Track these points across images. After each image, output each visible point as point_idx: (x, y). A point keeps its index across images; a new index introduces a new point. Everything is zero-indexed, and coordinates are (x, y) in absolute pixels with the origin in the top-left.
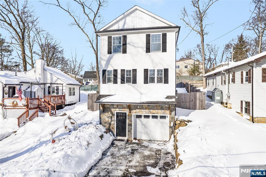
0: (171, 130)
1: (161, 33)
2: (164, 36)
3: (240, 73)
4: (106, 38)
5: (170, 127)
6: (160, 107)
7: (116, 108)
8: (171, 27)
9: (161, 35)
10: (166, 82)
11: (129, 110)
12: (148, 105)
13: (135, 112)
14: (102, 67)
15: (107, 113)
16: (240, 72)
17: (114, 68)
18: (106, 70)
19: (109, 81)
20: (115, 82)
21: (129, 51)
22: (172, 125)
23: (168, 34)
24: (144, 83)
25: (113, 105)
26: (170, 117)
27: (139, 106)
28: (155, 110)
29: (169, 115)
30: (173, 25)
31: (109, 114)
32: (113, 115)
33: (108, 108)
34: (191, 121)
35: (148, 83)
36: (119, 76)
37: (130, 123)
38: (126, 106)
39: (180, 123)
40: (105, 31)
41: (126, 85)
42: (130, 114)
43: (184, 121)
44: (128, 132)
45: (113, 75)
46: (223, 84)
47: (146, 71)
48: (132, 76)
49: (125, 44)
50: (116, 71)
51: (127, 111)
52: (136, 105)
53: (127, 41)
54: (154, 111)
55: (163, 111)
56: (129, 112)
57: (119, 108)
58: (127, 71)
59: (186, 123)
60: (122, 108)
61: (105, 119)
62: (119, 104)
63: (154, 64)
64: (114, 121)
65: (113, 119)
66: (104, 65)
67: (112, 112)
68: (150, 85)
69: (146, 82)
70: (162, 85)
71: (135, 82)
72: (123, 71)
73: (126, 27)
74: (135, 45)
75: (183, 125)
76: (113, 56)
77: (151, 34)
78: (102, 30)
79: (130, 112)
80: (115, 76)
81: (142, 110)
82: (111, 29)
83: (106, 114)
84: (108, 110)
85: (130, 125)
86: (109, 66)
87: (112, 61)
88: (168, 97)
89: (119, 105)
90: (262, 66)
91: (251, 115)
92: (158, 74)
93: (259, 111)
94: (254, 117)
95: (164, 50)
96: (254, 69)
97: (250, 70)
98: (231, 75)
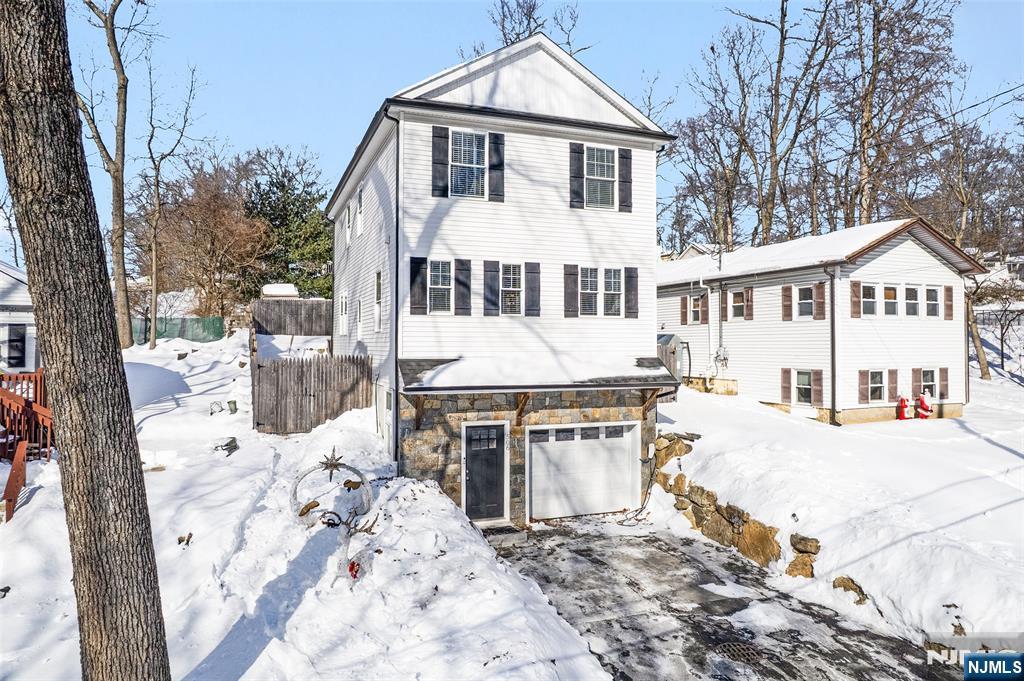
0: (647, 471)
1: (615, 148)
2: (625, 157)
4: (425, 131)
5: (644, 462)
6: (615, 397)
7: (465, 411)
8: (644, 132)
9: (613, 152)
10: (632, 311)
11: (517, 414)
12: (578, 392)
13: (535, 420)
14: (408, 246)
15: (429, 432)
17: (457, 252)
18: (423, 261)
19: (440, 302)
20: (464, 308)
21: (512, 195)
22: (651, 455)
23: (636, 153)
24: (566, 316)
25: (454, 398)
26: (643, 429)
27: (548, 399)
28: (598, 409)
29: (639, 423)
30: (654, 128)
31: (439, 436)
32: (454, 436)
33: (436, 410)
34: (699, 437)
35: (577, 316)
36: (477, 284)
37: (518, 461)
38: (502, 401)
39: (668, 443)
40: (422, 103)
41: (502, 320)
42: (518, 428)
43: (681, 437)
44: (512, 497)
45: (453, 282)
46: (689, 322)
47: (570, 272)
48: (523, 289)
49: (498, 166)
50: (464, 266)
51: (506, 419)
52: (538, 394)
53: (506, 157)
54: (598, 412)
55: (624, 409)
56: (514, 422)
57: (479, 411)
58: (507, 268)
59: (686, 442)
60: (491, 409)
61: (421, 459)
62: (479, 395)
63: (597, 250)
64: (458, 461)
65: (453, 454)
66: (417, 240)
67: (451, 428)
68: (583, 320)
69: (570, 311)
70: (620, 322)
71: (533, 309)
72: (491, 267)
73: (499, 102)
74: (535, 176)
75: (680, 449)
76: (451, 206)
77: (586, 145)
78: (411, 96)
79: (519, 424)
80: (464, 285)
81: (560, 412)
82: (444, 98)
83: (428, 434)
84: (436, 419)
85: (518, 470)
86: (434, 246)
87: (447, 225)
89: (479, 398)
90: (851, 275)
91: (827, 403)
92: (608, 286)
93: (848, 395)
94: (838, 409)
95: (626, 205)
96: (837, 281)
97: (821, 285)
98: (730, 296)
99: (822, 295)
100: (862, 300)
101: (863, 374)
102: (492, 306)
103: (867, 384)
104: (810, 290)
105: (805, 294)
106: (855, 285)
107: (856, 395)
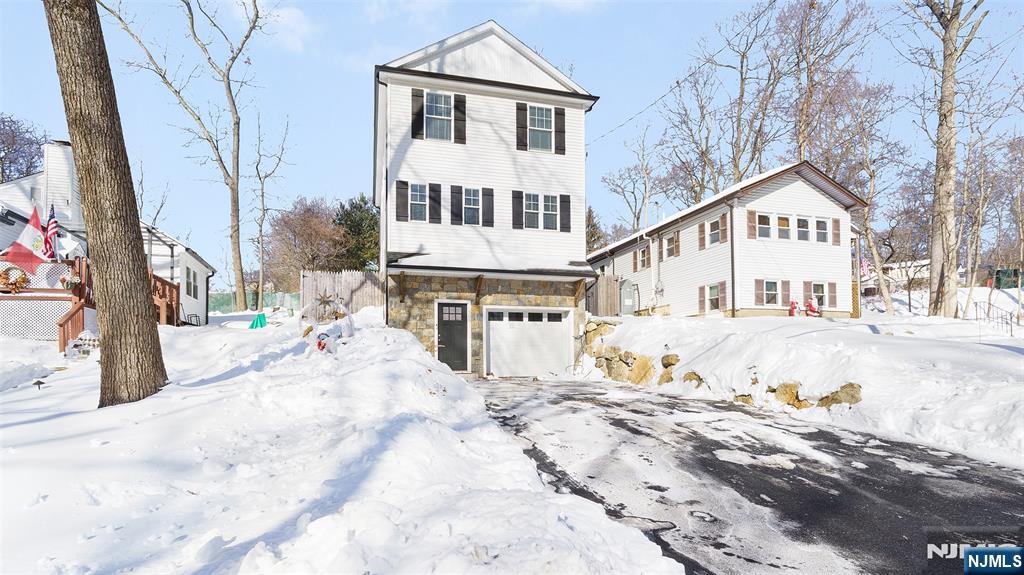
0: (579, 345)
1: (552, 107)
2: (560, 114)
3: (696, 228)
4: (406, 91)
5: (576, 338)
7: (437, 291)
8: (575, 95)
9: (550, 110)
10: (566, 227)
11: (477, 296)
12: (523, 283)
13: (489, 303)
16: (697, 226)
17: (431, 179)
18: (406, 183)
19: (418, 215)
20: (436, 218)
21: (472, 139)
22: (581, 333)
23: (568, 111)
24: (514, 228)
26: (575, 315)
27: (499, 287)
28: (539, 296)
29: (572, 310)
30: (581, 92)
31: (418, 308)
33: (415, 289)
34: (621, 323)
35: (522, 228)
36: (446, 203)
37: (477, 330)
38: (463, 286)
39: (597, 328)
40: (405, 70)
41: (465, 229)
42: (476, 307)
44: (472, 356)
45: (427, 200)
46: (638, 269)
47: (517, 196)
48: (480, 207)
49: (461, 118)
50: (435, 189)
52: (492, 282)
53: (467, 112)
54: (539, 299)
55: (560, 298)
56: (474, 302)
57: (445, 292)
58: (468, 192)
60: (455, 292)
61: (405, 323)
62: (447, 280)
64: (433, 327)
65: (429, 322)
68: (526, 232)
69: (517, 223)
70: (556, 234)
71: (489, 222)
72: (456, 191)
77: (529, 104)
78: (394, 65)
79: (477, 303)
80: (435, 202)
81: (509, 297)
82: (421, 68)
84: (415, 296)
85: (478, 336)
87: (423, 159)
88: (572, 263)
89: (448, 283)
90: (747, 205)
91: (729, 307)
92: (546, 208)
93: (745, 297)
94: (737, 307)
95: (560, 149)
96: (735, 210)
97: (724, 215)
98: (665, 242)
99: (725, 224)
100: (757, 226)
101: (759, 283)
102: (456, 218)
103: (762, 290)
104: (717, 222)
105: (714, 226)
106: (751, 214)
107: (753, 298)
